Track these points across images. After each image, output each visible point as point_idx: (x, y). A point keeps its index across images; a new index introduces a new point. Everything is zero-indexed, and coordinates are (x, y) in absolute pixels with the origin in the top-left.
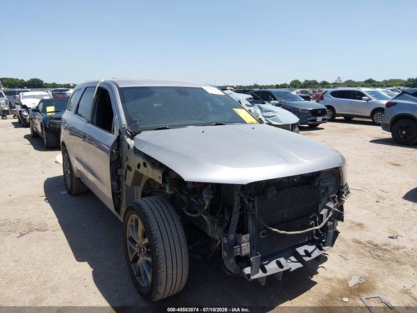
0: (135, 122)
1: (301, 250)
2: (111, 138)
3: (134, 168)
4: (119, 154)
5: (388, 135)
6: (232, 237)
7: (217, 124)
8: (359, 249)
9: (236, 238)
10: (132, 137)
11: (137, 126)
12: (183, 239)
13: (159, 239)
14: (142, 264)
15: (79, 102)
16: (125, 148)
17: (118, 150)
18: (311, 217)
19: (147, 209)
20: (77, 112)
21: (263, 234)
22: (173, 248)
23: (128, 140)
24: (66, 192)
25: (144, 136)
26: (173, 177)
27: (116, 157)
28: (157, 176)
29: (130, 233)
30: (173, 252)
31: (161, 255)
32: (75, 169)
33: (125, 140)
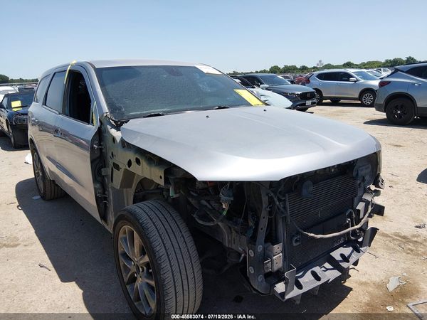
0: (120, 109)
1: (336, 254)
2: (90, 130)
3: (123, 166)
4: (101, 149)
5: (383, 115)
6: (260, 248)
7: (220, 108)
8: (387, 243)
9: (264, 249)
10: (118, 127)
11: (123, 114)
12: (194, 253)
13: (164, 257)
14: (141, 286)
15: (47, 91)
16: (110, 142)
17: (100, 145)
18: (347, 214)
19: (144, 218)
20: (45, 103)
21: (296, 241)
22: (182, 267)
23: (113, 131)
24: (39, 197)
25: (132, 125)
26: (180, 175)
27: (97, 154)
28: (156, 175)
29: (123, 247)
30: (183, 272)
31: (168, 277)
32: (47, 170)
33: (109, 132)
